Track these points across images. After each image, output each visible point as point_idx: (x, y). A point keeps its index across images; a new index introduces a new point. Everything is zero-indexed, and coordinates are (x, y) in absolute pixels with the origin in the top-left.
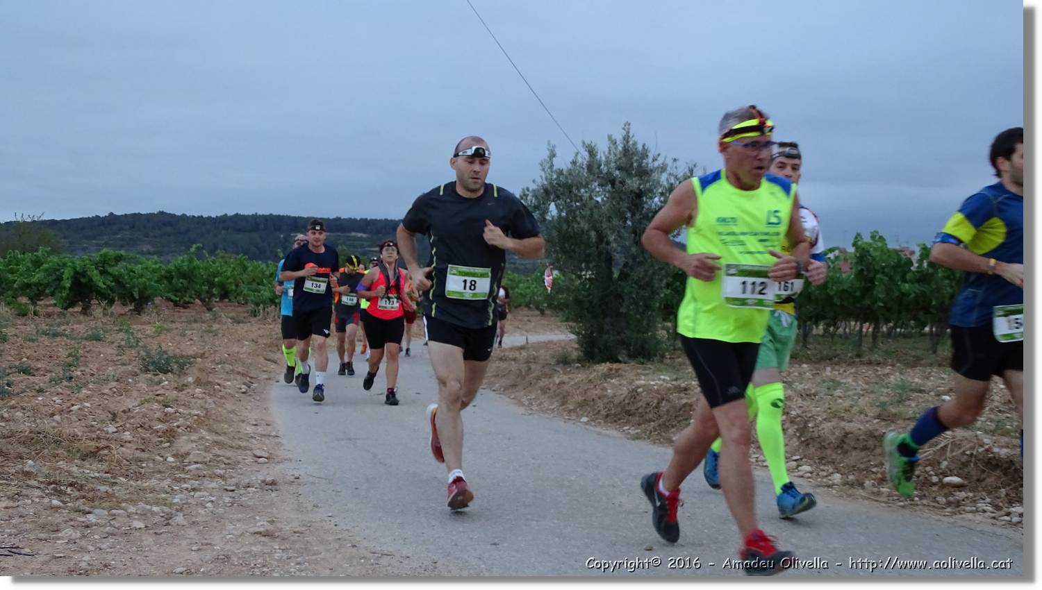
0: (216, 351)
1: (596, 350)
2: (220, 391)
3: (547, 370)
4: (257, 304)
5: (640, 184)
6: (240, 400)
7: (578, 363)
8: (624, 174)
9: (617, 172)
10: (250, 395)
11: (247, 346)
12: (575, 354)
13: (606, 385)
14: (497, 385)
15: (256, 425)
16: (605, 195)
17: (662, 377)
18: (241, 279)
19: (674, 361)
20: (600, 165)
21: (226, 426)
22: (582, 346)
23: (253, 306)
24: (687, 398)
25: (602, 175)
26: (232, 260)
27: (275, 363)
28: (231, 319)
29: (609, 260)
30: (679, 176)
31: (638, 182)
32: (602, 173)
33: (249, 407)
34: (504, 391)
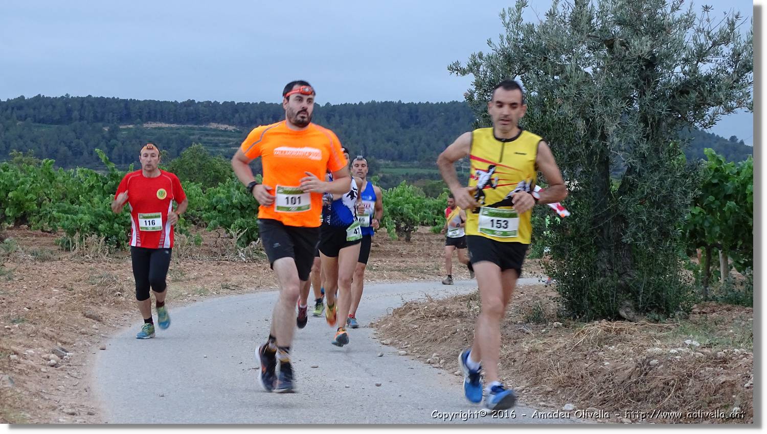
0: (11, 302)
1: (586, 301)
2: (18, 363)
3: (509, 332)
4: (72, 233)
5: (652, 46)
6: (48, 377)
7: (558, 321)
8: (628, 31)
9: (618, 28)
10: (62, 370)
11: (56, 296)
12: (552, 307)
13: (601, 353)
14: (435, 354)
15: (73, 414)
16: (598, 64)
17: (688, 342)
18: (47, 195)
19: (706, 317)
20: (591, 19)
21: (28, 415)
22: (564, 294)
23: (64, 234)
24: (728, 374)
25: (593, 34)
26: (32, 166)
27: (99, 321)
28: (33, 254)
29: (605, 163)
30: (713, 32)
31: (649, 44)
32: (594, 30)
33: (61, 387)
34: (446, 363)
